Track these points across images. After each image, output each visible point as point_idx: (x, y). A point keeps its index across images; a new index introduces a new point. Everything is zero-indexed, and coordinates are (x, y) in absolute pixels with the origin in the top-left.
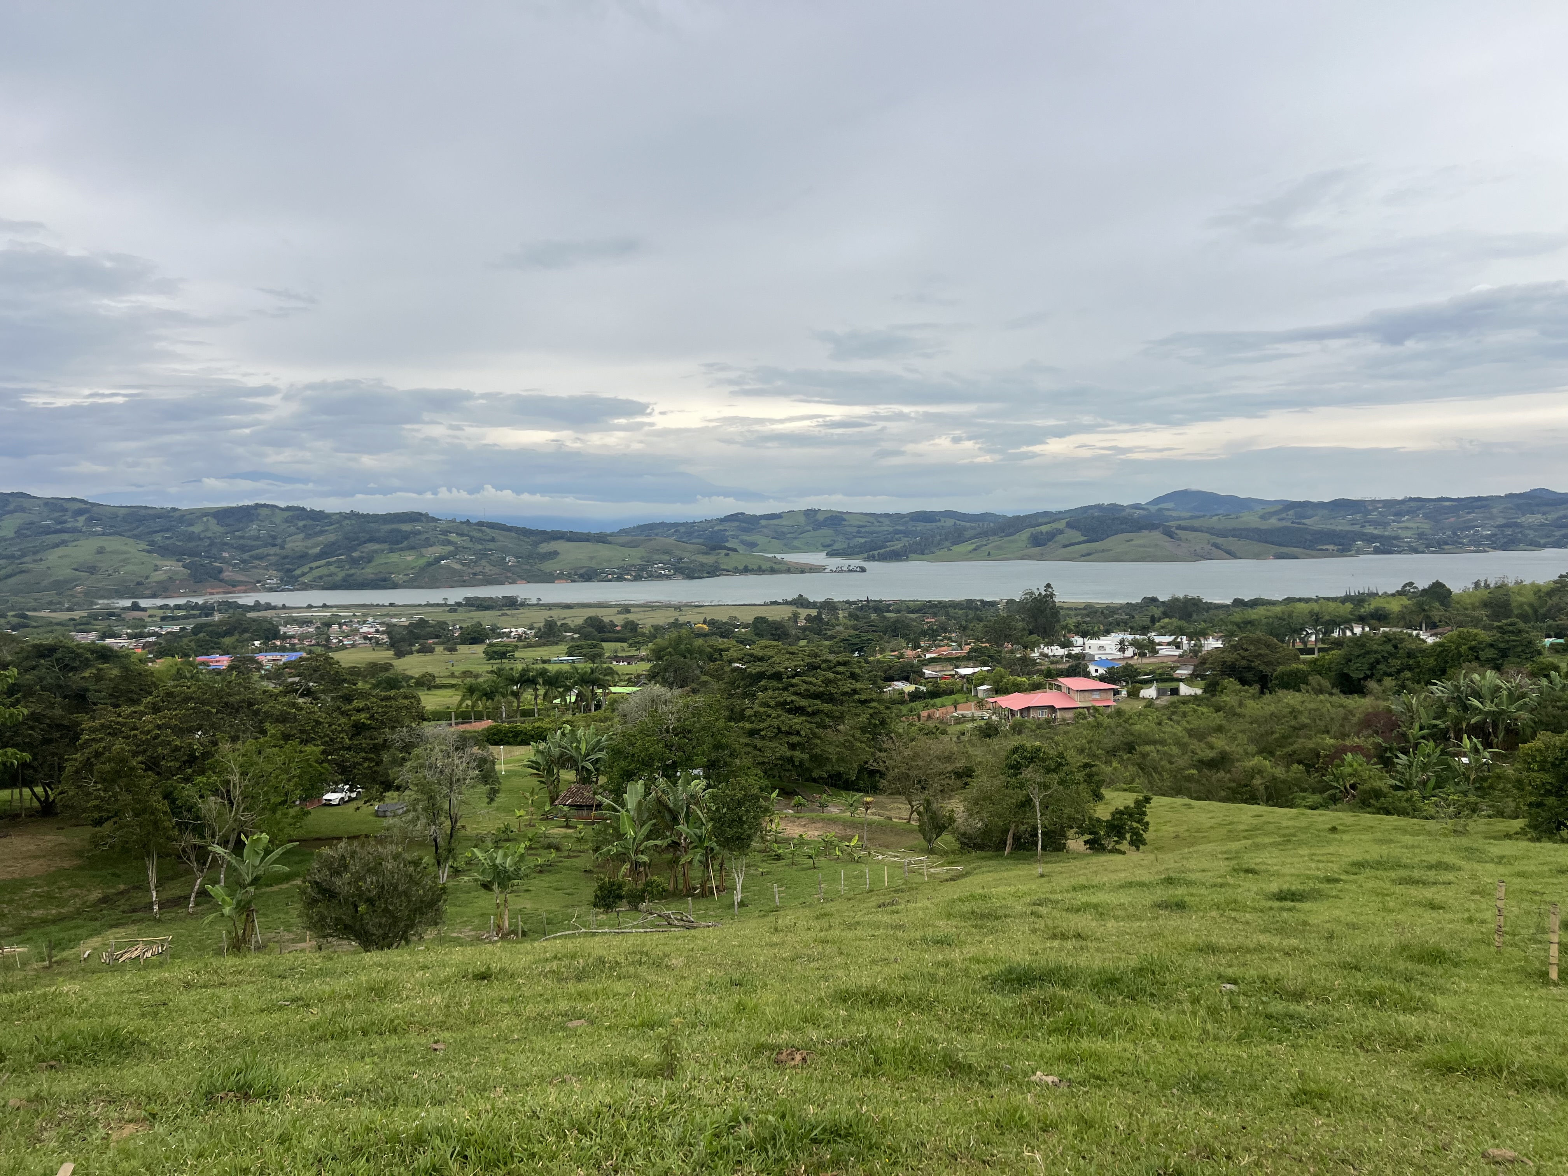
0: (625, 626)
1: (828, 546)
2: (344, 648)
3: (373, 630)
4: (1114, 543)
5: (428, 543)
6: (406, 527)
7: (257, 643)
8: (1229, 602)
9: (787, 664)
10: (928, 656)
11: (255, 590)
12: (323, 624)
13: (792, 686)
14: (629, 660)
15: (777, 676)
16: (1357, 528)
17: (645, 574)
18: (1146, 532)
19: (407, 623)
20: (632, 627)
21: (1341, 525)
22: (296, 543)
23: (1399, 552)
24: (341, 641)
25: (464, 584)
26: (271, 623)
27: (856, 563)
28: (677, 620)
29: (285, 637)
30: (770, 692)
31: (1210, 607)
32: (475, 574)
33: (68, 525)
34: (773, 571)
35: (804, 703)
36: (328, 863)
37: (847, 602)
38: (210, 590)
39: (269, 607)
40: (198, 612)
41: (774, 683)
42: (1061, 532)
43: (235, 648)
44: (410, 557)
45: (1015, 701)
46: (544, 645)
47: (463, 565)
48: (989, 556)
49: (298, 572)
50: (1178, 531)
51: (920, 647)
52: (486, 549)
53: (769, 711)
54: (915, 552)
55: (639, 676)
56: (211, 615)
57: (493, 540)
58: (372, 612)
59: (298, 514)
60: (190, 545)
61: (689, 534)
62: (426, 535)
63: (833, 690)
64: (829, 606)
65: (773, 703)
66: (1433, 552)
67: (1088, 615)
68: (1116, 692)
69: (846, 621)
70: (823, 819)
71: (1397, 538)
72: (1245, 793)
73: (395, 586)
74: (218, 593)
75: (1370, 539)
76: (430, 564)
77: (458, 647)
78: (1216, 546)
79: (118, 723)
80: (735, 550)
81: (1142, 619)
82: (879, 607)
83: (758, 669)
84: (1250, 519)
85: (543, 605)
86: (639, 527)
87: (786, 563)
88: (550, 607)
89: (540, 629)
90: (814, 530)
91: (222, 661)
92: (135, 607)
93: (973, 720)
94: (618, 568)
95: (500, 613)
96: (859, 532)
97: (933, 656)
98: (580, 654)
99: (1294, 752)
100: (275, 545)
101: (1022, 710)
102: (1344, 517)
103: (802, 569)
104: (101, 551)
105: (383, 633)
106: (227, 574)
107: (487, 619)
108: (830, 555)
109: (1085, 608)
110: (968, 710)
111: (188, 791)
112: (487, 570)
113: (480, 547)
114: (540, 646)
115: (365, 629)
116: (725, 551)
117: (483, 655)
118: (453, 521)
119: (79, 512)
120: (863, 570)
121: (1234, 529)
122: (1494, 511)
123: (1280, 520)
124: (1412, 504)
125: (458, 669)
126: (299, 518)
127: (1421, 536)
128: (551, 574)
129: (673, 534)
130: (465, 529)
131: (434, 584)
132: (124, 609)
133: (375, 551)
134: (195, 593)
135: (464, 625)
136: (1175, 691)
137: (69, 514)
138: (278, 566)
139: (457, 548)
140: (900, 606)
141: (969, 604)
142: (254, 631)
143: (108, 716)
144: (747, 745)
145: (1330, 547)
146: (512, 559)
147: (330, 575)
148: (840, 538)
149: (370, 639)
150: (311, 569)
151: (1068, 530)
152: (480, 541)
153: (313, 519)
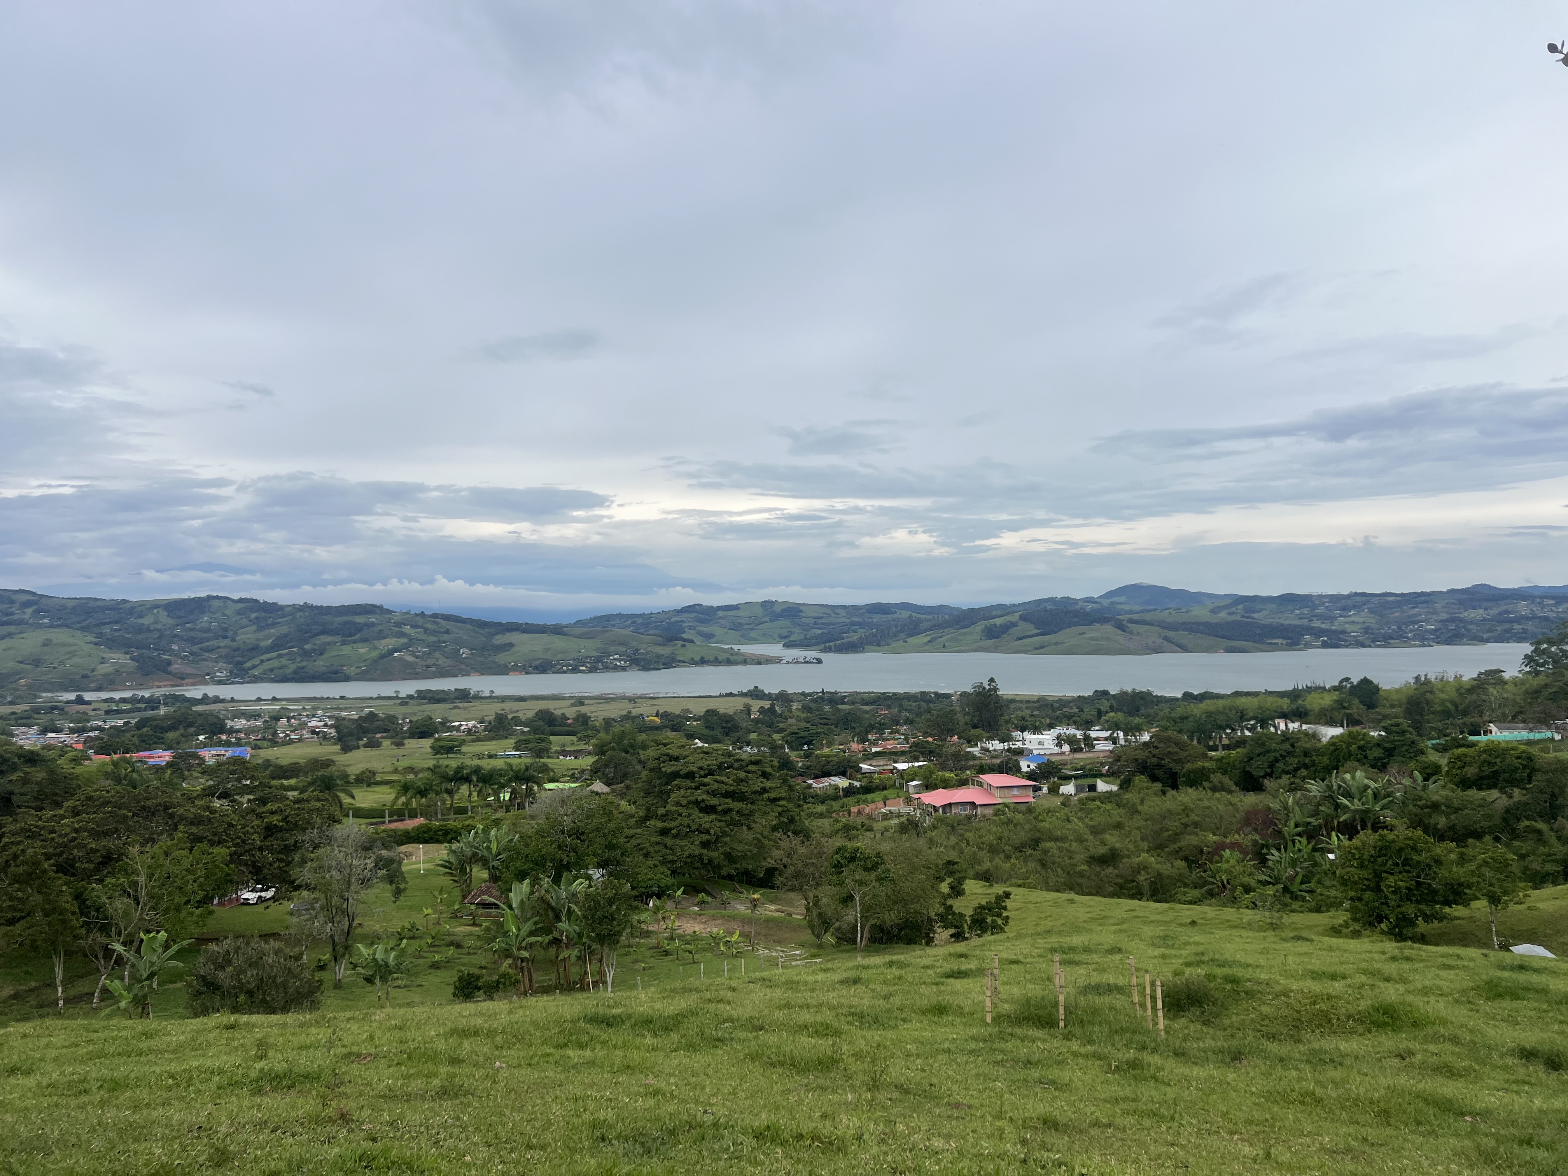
0: (576, 719)
1: (785, 637)
2: (291, 742)
3: (322, 724)
4: (1068, 635)
5: (381, 636)
6: (360, 619)
7: (201, 738)
8: (1179, 695)
9: (700, 764)
10: (874, 750)
11: (205, 683)
12: (271, 717)
13: (704, 785)
14: (576, 754)
15: (690, 775)
16: (1305, 622)
17: (600, 666)
18: (1098, 625)
19: (356, 717)
20: (583, 720)
21: (1290, 619)
22: (247, 636)
23: (1346, 647)
24: (288, 735)
25: (416, 676)
26: (217, 717)
27: (812, 654)
28: (630, 712)
29: (231, 731)
30: (683, 791)
31: (1161, 700)
32: (428, 666)
33: (15, 617)
34: (729, 662)
35: (714, 801)
36: (213, 959)
37: (803, 694)
38: (157, 683)
39: (217, 700)
40: (143, 706)
41: (688, 783)
42: (1014, 625)
43: (178, 743)
44: (363, 650)
45: (938, 798)
46: (493, 739)
47: (417, 657)
48: (944, 648)
49: (248, 665)
50: (1129, 625)
51: (868, 740)
52: (440, 642)
53: (681, 810)
54: (871, 644)
55: (583, 771)
56: (157, 708)
57: (447, 632)
58: (322, 705)
59: (251, 605)
60: (140, 637)
61: (646, 625)
62: (380, 627)
63: (744, 789)
64: (784, 698)
65: (684, 802)
66: (1379, 646)
67: (1037, 709)
68: (1036, 789)
69: (799, 713)
70: (723, 917)
71: (1343, 632)
72: (1131, 888)
73: (347, 679)
74: (165, 686)
75: (1318, 633)
76: (383, 657)
77: (406, 741)
78: (1166, 638)
79: (37, 827)
80: (692, 641)
81: (1089, 712)
82: (834, 699)
83: (673, 769)
84: (1200, 613)
85: (496, 697)
86: (596, 618)
87: (742, 654)
88: (503, 699)
89: (490, 723)
90: (771, 621)
91: (164, 756)
92: (80, 701)
93: (899, 815)
94: (574, 660)
95: (451, 706)
96: (815, 623)
97: (878, 749)
98: (526, 749)
99: (1180, 849)
100: (225, 637)
101: (944, 807)
102: (1292, 612)
103: (759, 661)
104: (47, 643)
105: (331, 727)
106: (175, 667)
107: (437, 712)
108: (787, 646)
109: (1038, 701)
110: (897, 806)
111: (96, 891)
112: (440, 662)
113: (435, 639)
114: (489, 740)
115: (314, 723)
116: (681, 643)
117: (430, 750)
118: (408, 613)
119: (27, 604)
120: (819, 661)
121: (1185, 623)
122: (1438, 606)
123: (1229, 614)
124: (1358, 599)
125: (403, 764)
126: (252, 610)
127: (1367, 630)
128: (505, 666)
129: (629, 626)
130: (420, 621)
131: (386, 676)
132: (68, 702)
133: (329, 643)
134: (141, 686)
135: (414, 719)
136: (1093, 788)
137: (17, 605)
138: (228, 658)
139: (410, 640)
140: (856, 698)
141: (924, 696)
142: (201, 725)
143: (29, 819)
144: (658, 843)
145: (1279, 641)
146: (466, 651)
147: (281, 668)
148: (797, 630)
149: (318, 733)
150: (262, 661)
151: (1021, 623)
152: (434, 633)
153: (265, 611)
